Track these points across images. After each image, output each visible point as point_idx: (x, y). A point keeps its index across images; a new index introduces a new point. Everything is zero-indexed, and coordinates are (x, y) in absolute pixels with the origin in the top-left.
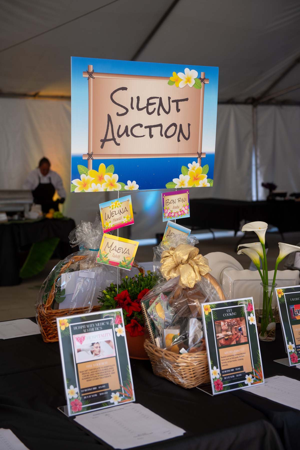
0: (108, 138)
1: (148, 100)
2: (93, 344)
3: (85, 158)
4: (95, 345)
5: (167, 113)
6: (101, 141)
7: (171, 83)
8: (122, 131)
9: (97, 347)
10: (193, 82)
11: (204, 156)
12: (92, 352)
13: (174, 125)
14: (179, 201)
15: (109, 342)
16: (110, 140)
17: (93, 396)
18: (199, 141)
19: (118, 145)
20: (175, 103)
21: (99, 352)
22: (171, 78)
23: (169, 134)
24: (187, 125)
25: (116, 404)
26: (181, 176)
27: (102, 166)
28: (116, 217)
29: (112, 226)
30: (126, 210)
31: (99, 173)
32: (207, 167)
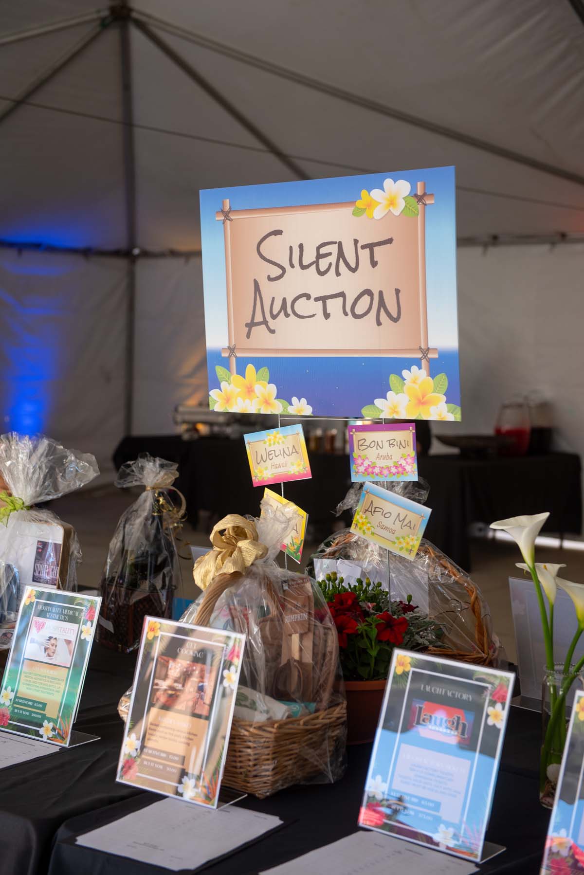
0: (256, 321)
1: (318, 248)
2: (50, 638)
3: (225, 355)
4: (52, 641)
5: (354, 270)
6: (247, 325)
7: (358, 213)
8: (277, 308)
9: (53, 645)
10: (402, 204)
11: (435, 356)
12: (46, 649)
13: (368, 292)
14: (392, 444)
15: (68, 642)
16: (259, 324)
17: (24, 713)
18: (421, 324)
19: (273, 332)
20: (367, 251)
21: (54, 653)
22: (359, 204)
23: (359, 310)
24: (394, 292)
25: (45, 739)
26: (389, 394)
27: (250, 368)
28: (277, 461)
29: (269, 476)
30: (294, 451)
31: (246, 381)
32: (442, 379)
